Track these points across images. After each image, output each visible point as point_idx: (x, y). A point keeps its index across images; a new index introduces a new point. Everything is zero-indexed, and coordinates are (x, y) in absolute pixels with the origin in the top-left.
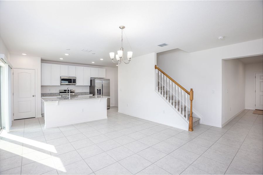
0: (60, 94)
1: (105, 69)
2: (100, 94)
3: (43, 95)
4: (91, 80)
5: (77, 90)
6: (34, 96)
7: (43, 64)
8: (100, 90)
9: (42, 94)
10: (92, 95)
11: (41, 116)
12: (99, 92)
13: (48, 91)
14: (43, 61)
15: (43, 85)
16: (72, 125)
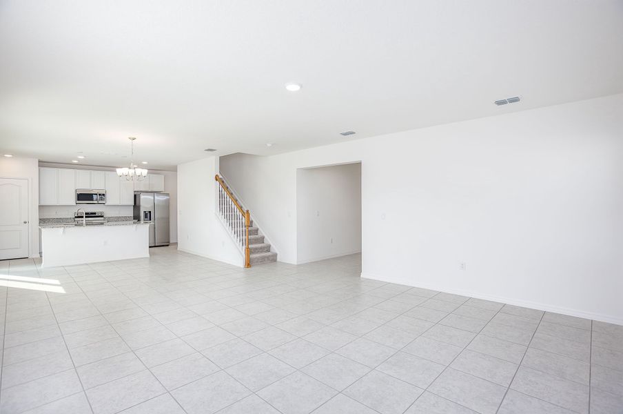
0: (76, 219)
1: (163, 176)
2: (150, 220)
3: (43, 221)
4: (135, 196)
5: (108, 213)
6: (25, 223)
7: (42, 168)
8: (150, 212)
9: (40, 219)
10: (136, 221)
11: (39, 256)
12: (148, 215)
13: (52, 214)
14: (42, 164)
15: (42, 204)
16: (87, 264)
